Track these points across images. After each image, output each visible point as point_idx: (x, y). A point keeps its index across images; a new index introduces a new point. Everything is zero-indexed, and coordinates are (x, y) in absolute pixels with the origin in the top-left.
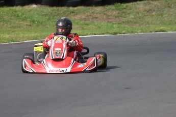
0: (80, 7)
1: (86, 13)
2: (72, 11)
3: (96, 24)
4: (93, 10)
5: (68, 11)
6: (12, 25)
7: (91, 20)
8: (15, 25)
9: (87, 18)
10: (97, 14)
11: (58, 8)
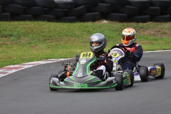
0: (149, 23)
1: (156, 29)
2: (142, 26)
3: (165, 39)
4: (162, 26)
5: (137, 27)
6: (84, 40)
7: (160, 35)
8: (86, 40)
9: (156, 33)
10: (166, 29)
11: (128, 24)
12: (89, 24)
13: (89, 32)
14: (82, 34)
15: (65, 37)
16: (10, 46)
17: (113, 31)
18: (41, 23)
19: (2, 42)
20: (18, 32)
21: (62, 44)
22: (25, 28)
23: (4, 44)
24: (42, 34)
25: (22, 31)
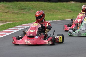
12: (65, 3)
13: (65, 7)
14: (61, 8)
15: (53, 10)
16: (25, 14)
17: (77, 7)
18: (41, 3)
19: (21, 12)
20: (29, 7)
21: (51, 13)
22: (33, 5)
23: (22, 13)
24: (41, 8)
25: (31, 7)
